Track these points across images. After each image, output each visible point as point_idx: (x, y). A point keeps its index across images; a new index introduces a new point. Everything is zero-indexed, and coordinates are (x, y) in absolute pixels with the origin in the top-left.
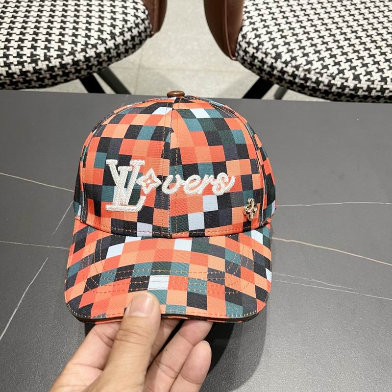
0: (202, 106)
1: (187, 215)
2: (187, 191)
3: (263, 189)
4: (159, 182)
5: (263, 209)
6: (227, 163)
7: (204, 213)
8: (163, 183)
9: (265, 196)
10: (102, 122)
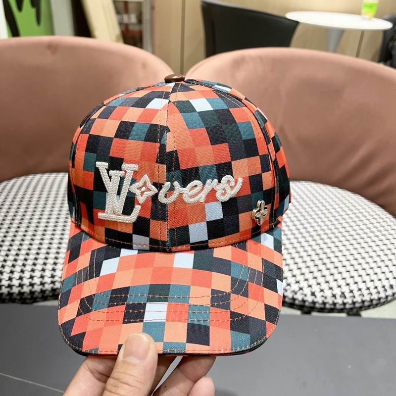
0: (203, 94)
1: (188, 226)
2: (187, 199)
3: (274, 188)
4: (155, 190)
5: (274, 209)
6: (233, 163)
7: (208, 222)
8: (159, 191)
9: (277, 196)
10: (90, 115)
